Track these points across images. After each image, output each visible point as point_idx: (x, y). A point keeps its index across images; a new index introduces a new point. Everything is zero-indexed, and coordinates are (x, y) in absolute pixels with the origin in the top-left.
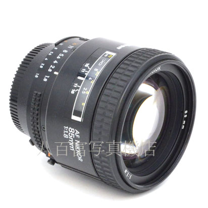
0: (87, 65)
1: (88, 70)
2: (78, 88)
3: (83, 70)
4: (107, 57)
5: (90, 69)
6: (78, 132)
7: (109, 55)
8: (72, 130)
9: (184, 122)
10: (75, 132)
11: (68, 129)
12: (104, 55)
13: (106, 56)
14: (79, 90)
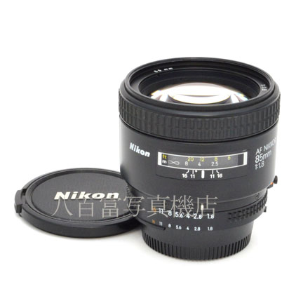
0: (185, 176)
1: (191, 172)
2: (215, 171)
3: (193, 176)
4: (167, 160)
5: (189, 169)
6: (258, 151)
7: (163, 159)
8: (257, 159)
9: (165, 69)
10: (258, 154)
11: (257, 164)
12: (165, 164)
13: (165, 162)
14: (217, 169)
